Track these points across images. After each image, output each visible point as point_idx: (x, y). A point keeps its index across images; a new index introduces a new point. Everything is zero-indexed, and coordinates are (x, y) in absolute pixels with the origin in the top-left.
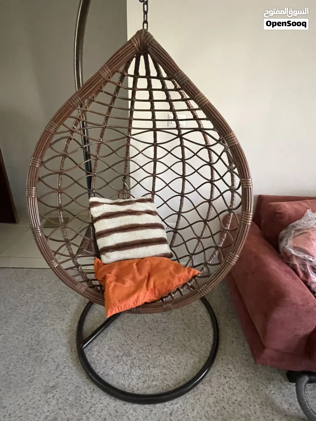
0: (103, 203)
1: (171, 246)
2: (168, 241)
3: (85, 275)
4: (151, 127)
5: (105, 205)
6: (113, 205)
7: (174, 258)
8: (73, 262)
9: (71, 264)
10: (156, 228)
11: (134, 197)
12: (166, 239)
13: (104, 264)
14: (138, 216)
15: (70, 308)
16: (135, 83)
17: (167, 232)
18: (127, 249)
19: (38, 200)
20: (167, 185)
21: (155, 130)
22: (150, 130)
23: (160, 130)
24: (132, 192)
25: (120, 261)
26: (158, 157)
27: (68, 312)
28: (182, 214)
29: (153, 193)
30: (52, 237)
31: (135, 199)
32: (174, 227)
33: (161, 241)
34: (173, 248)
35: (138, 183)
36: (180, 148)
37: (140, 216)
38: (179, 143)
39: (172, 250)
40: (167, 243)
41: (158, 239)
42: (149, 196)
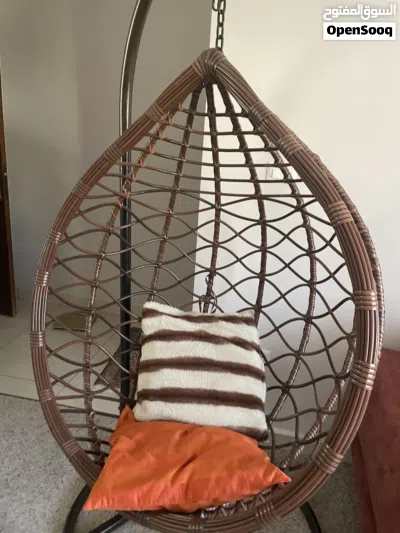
0: (162, 314)
1: (269, 419)
2: (265, 407)
3: (96, 430)
4: (252, 191)
5: (164, 317)
6: (179, 320)
7: (268, 442)
8: (86, 403)
9: (80, 403)
10: (244, 375)
11: (222, 312)
12: (264, 400)
13: (136, 421)
14: (216, 346)
15: (64, 479)
16: (213, 125)
17: (268, 389)
18: (180, 402)
19: (51, 292)
20: (283, 296)
21: (259, 197)
22: (251, 197)
23: (267, 197)
24: (220, 302)
25: (161, 420)
26: (269, 244)
27: (61, 486)
28: (304, 357)
29: (258, 308)
30: (59, 353)
31: (221, 315)
32: (284, 380)
33: (248, 402)
34: (273, 424)
35: (233, 287)
36: (303, 230)
37: (219, 346)
38: (301, 222)
39: (269, 425)
40: (263, 410)
41: (242, 395)
42: (249, 314)
